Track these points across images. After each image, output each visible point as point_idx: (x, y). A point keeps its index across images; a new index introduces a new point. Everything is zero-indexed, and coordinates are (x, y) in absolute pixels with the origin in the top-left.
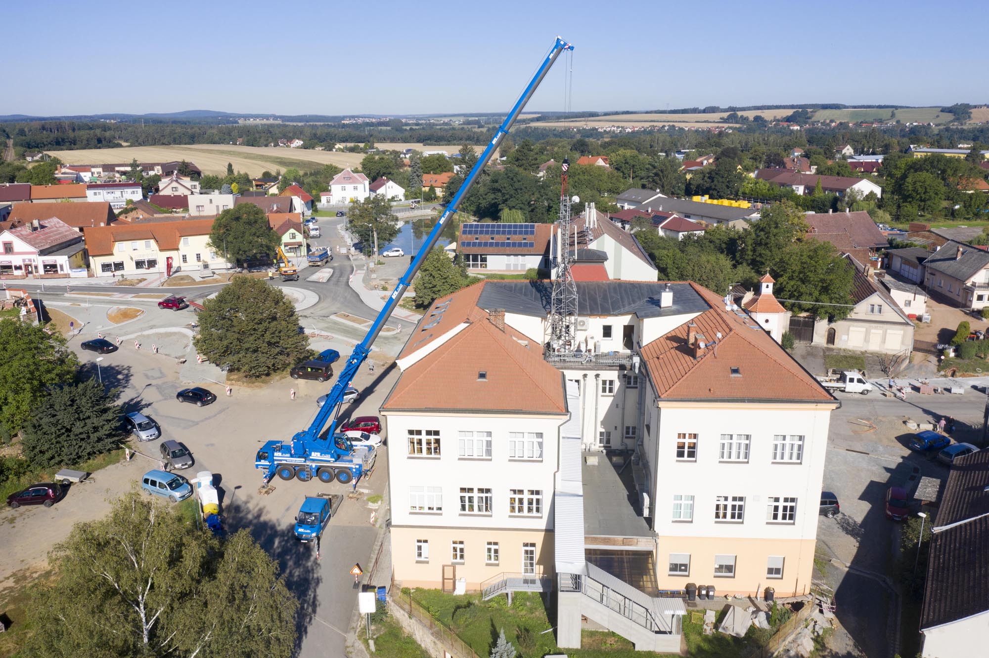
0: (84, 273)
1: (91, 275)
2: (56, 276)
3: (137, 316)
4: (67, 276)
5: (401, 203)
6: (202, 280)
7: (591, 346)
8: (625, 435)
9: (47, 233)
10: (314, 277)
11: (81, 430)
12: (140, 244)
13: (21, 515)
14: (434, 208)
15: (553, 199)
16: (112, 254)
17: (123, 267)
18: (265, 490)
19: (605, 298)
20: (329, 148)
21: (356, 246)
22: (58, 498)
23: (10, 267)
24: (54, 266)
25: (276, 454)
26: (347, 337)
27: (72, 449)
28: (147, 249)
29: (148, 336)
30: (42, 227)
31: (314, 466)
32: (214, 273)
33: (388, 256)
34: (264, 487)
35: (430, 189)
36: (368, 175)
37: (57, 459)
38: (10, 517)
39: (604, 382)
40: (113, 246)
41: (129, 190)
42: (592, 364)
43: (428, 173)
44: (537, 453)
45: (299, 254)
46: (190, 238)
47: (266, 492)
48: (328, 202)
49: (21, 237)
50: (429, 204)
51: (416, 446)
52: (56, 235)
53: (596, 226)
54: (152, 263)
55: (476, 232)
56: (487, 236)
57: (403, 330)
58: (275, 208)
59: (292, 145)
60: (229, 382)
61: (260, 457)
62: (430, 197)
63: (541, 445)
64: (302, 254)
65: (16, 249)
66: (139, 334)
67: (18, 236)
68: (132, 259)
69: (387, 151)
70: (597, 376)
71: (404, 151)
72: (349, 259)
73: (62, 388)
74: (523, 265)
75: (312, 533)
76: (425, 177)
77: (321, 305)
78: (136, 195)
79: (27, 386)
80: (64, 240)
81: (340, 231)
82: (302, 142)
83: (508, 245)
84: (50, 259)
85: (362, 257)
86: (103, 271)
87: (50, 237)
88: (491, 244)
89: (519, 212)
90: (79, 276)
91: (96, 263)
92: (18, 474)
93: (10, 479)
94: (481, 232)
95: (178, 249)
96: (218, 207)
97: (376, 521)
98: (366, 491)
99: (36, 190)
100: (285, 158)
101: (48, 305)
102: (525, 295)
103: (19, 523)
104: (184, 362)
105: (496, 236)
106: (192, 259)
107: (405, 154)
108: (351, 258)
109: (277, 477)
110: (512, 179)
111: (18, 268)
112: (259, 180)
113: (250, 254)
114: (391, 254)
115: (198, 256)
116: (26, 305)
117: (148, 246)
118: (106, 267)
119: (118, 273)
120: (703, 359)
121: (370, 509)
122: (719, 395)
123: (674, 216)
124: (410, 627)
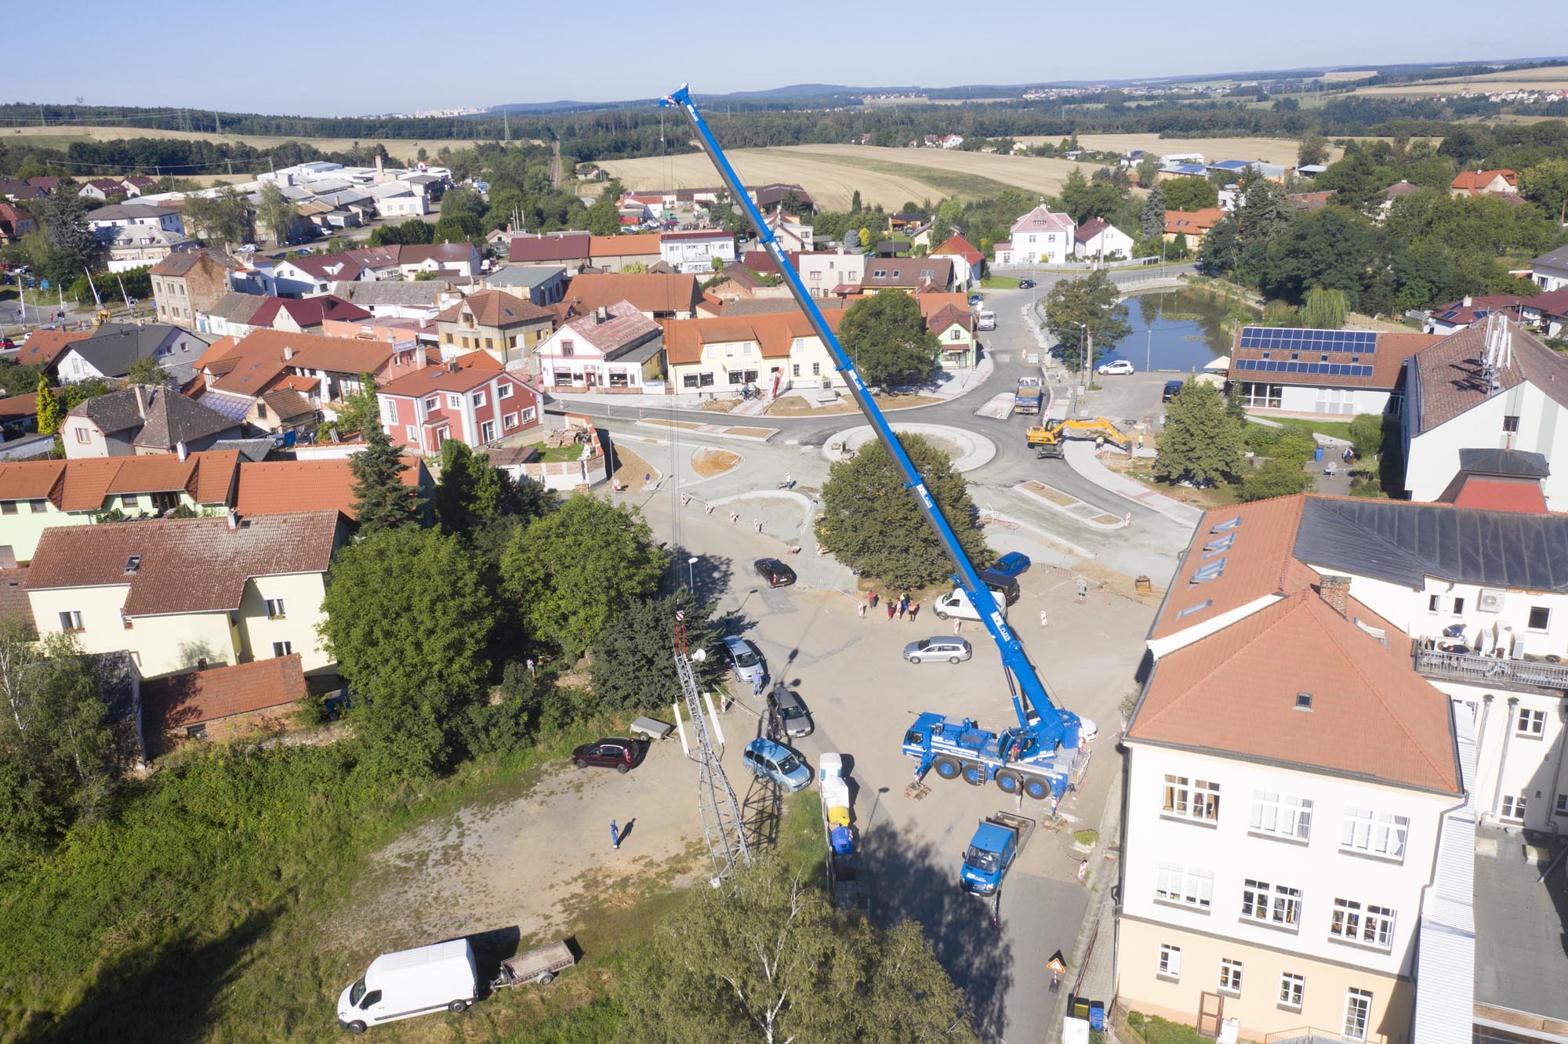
0: (660, 388)
1: (669, 391)
2: (625, 390)
3: (732, 466)
4: (639, 392)
5: (1125, 262)
6: (819, 405)
7: (1504, 643)
8: (1555, 808)
9: (617, 326)
10: (987, 409)
11: (666, 664)
12: (737, 347)
13: (590, 780)
14: (1183, 275)
15: (1408, 270)
16: (698, 362)
17: (712, 382)
18: (915, 792)
19: (1538, 551)
20: (1004, 149)
21: (1056, 352)
22: (635, 762)
23: (568, 375)
24: (623, 377)
25: (934, 738)
26: (1041, 527)
27: (653, 688)
28: (745, 355)
29: (748, 502)
30: (610, 317)
31: (991, 766)
32: (838, 395)
33: (1106, 373)
34: (913, 787)
35: (1177, 239)
36: (1072, 214)
37: (634, 699)
38: (576, 781)
39: (1525, 713)
40: (701, 349)
41: (717, 243)
42: (1505, 679)
43: (1175, 208)
44: (1394, 844)
45: (963, 364)
46: (806, 339)
47: (917, 796)
48: (1006, 260)
49: (586, 335)
50: (1175, 266)
51: (1174, 799)
52: (625, 328)
53: (1509, 365)
54: (751, 376)
55: (1265, 344)
56: (1286, 352)
57: (1134, 523)
58: (928, 282)
59: (946, 145)
60: (862, 593)
61: (911, 738)
62: (1176, 253)
63: (1402, 836)
64: (969, 363)
65: (577, 351)
66: (736, 497)
67: (580, 333)
68: (725, 369)
69: (1099, 153)
70: (1513, 701)
71: (1129, 155)
72: (1042, 375)
73: (644, 603)
74: (1349, 407)
75: (987, 883)
76: (1171, 217)
77: (1000, 463)
78: (724, 250)
79: (603, 598)
80: (637, 336)
81: (1026, 318)
82: (961, 140)
83: (1324, 369)
84: (618, 367)
85: (1063, 372)
86: (686, 385)
87: (619, 331)
88: (1292, 367)
89: (1342, 293)
90: (653, 394)
91: (677, 374)
92: (586, 717)
93: (576, 723)
94: (1276, 345)
95: (788, 356)
96: (841, 273)
97: (1087, 876)
98: (1071, 818)
99: (598, 243)
100: (935, 170)
101: (618, 440)
102: (1381, 531)
103: (587, 792)
104: (798, 552)
105: (1302, 353)
106: (806, 370)
107: (1129, 160)
108: (1046, 374)
109: (933, 771)
110: (1334, 236)
111: (578, 377)
112: (898, 217)
113: (894, 370)
114: (1112, 370)
115: (816, 367)
116: (589, 440)
117: (747, 351)
118: (690, 380)
119: (706, 389)
121: (1077, 852)
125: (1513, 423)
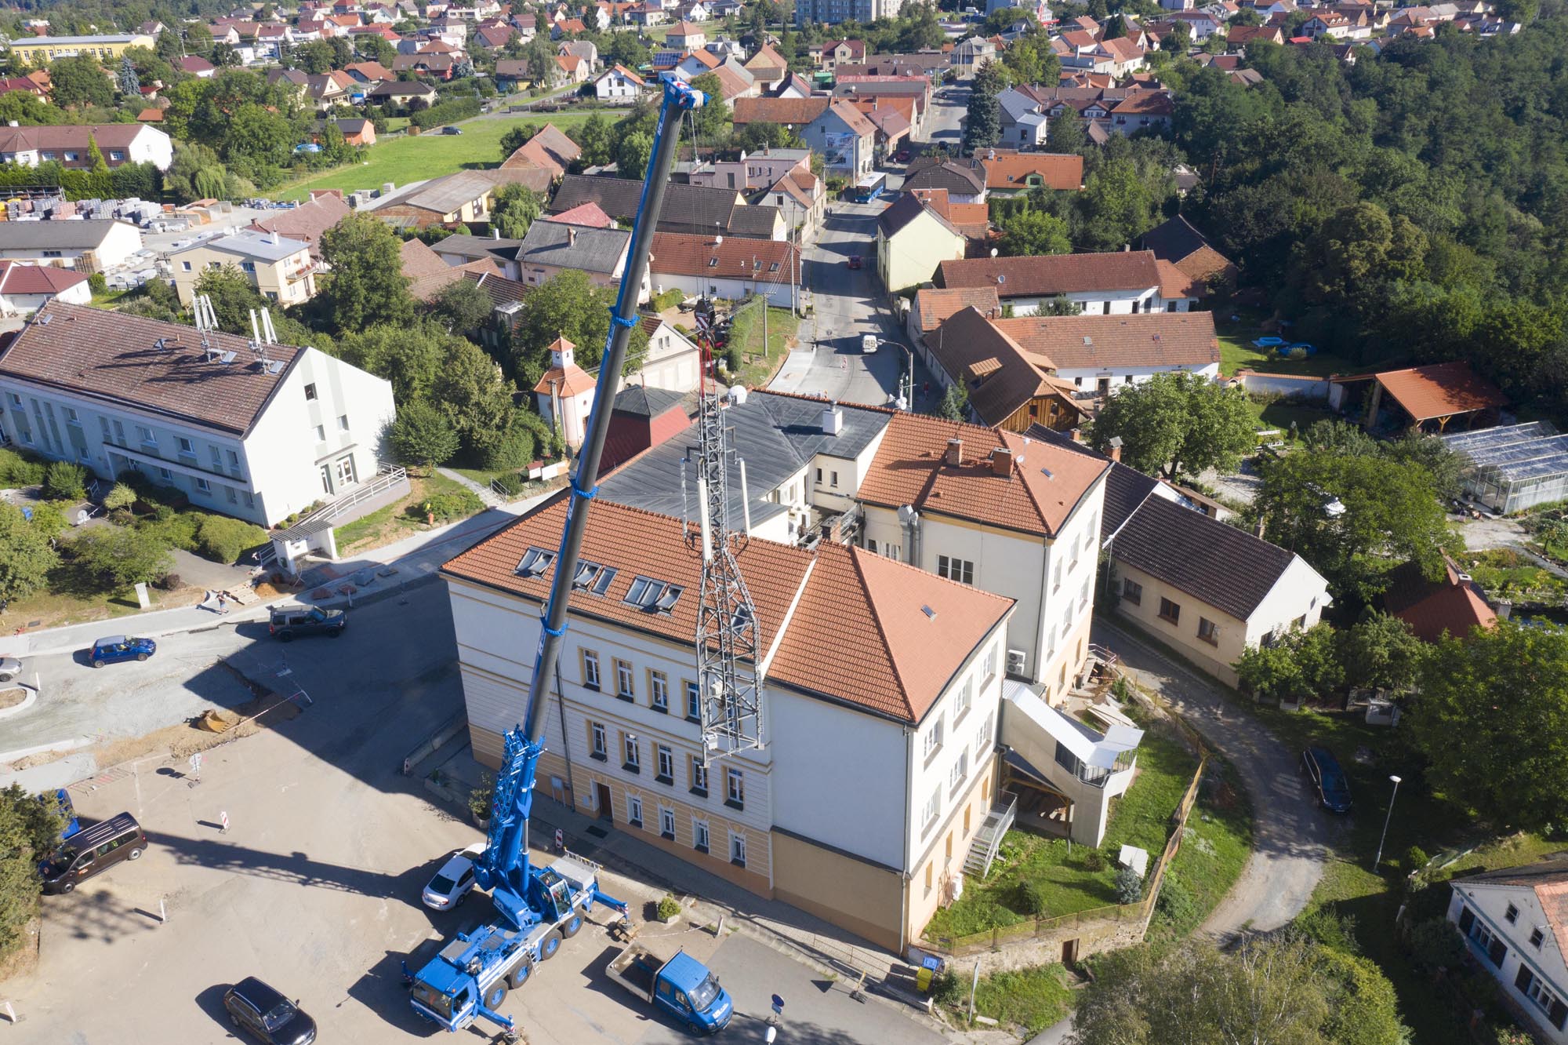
120: (1019, 474)
121: (676, 927)
122: (1068, 505)
123: (13, 265)
124: (993, 964)
125: (310, 392)
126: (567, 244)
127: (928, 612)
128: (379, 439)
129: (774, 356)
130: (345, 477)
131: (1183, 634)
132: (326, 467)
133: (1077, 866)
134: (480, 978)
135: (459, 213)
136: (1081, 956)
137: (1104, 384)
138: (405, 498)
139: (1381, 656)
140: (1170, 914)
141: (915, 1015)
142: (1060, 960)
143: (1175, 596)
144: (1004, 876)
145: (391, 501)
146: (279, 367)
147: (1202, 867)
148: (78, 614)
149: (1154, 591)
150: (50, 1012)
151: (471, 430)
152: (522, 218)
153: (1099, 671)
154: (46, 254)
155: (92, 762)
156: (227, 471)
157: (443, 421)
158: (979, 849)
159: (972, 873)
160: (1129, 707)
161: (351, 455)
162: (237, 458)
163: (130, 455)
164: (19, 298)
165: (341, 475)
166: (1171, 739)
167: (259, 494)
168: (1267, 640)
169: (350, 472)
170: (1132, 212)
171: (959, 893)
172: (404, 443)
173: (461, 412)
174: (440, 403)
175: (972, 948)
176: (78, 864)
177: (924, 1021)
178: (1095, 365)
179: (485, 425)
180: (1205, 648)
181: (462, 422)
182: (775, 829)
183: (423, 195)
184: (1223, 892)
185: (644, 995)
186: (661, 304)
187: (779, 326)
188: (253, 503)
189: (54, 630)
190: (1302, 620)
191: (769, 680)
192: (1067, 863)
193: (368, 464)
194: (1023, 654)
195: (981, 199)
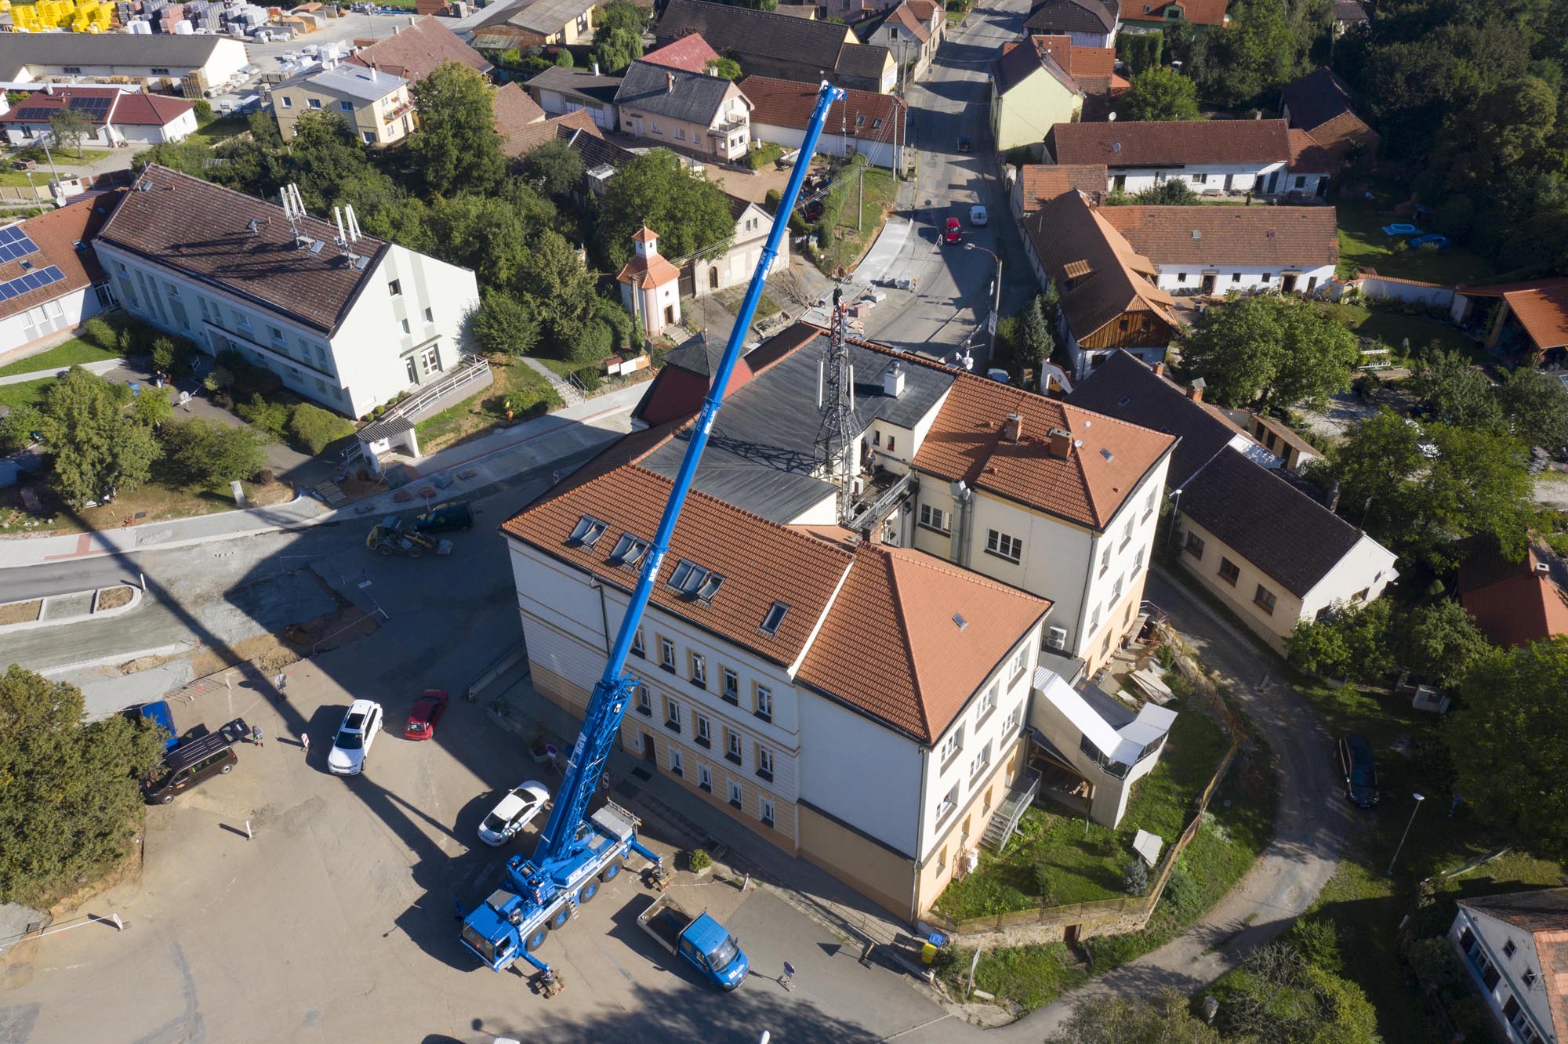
31: (575, 894)
74: (60, 320)
83: (10, 290)
120: (1077, 458)
121: (705, 877)
122: (1123, 491)
123: (121, 92)
124: (996, 941)
125: (395, 287)
126: (665, 90)
127: (958, 621)
128: (461, 327)
129: (868, 228)
130: (430, 366)
131: (1241, 595)
132: (412, 358)
133: (1090, 848)
134: (522, 927)
135: (563, 32)
136: (1082, 938)
137: (1209, 282)
138: (487, 389)
139: (1435, 650)
140: (1176, 904)
141: (917, 985)
142: (1062, 940)
143: (1236, 559)
144: (1018, 851)
145: (474, 392)
146: (364, 262)
147: (1215, 856)
148: (179, 506)
149: (1215, 550)
150: (151, 921)
151: (553, 321)
152: (623, 49)
153: (1147, 632)
154: (155, 72)
155: (190, 670)
156: (316, 363)
157: (525, 316)
158: (998, 824)
159: (988, 845)
160: (1171, 674)
161: (436, 346)
162: (325, 355)
163: (229, 336)
164: (129, 129)
165: (425, 364)
166: (1208, 714)
167: (347, 389)
168: (1324, 614)
169: (436, 359)
170: (1273, 61)
171: (974, 863)
172: (487, 336)
173: (543, 304)
174: (522, 295)
175: (978, 927)
176: (177, 780)
177: (925, 991)
178: (1202, 262)
179: (565, 315)
180: (1259, 614)
181: (544, 314)
182: (801, 802)
183: (526, 11)
184: (1232, 882)
185: (670, 948)
186: (758, 160)
187: (876, 191)
188: (343, 395)
189: (158, 523)
190: (1363, 594)
191: (798, 681)
192: (1081, 844)
193: (451, 356)
194: (1064, 632)
195: (1110, 39)
